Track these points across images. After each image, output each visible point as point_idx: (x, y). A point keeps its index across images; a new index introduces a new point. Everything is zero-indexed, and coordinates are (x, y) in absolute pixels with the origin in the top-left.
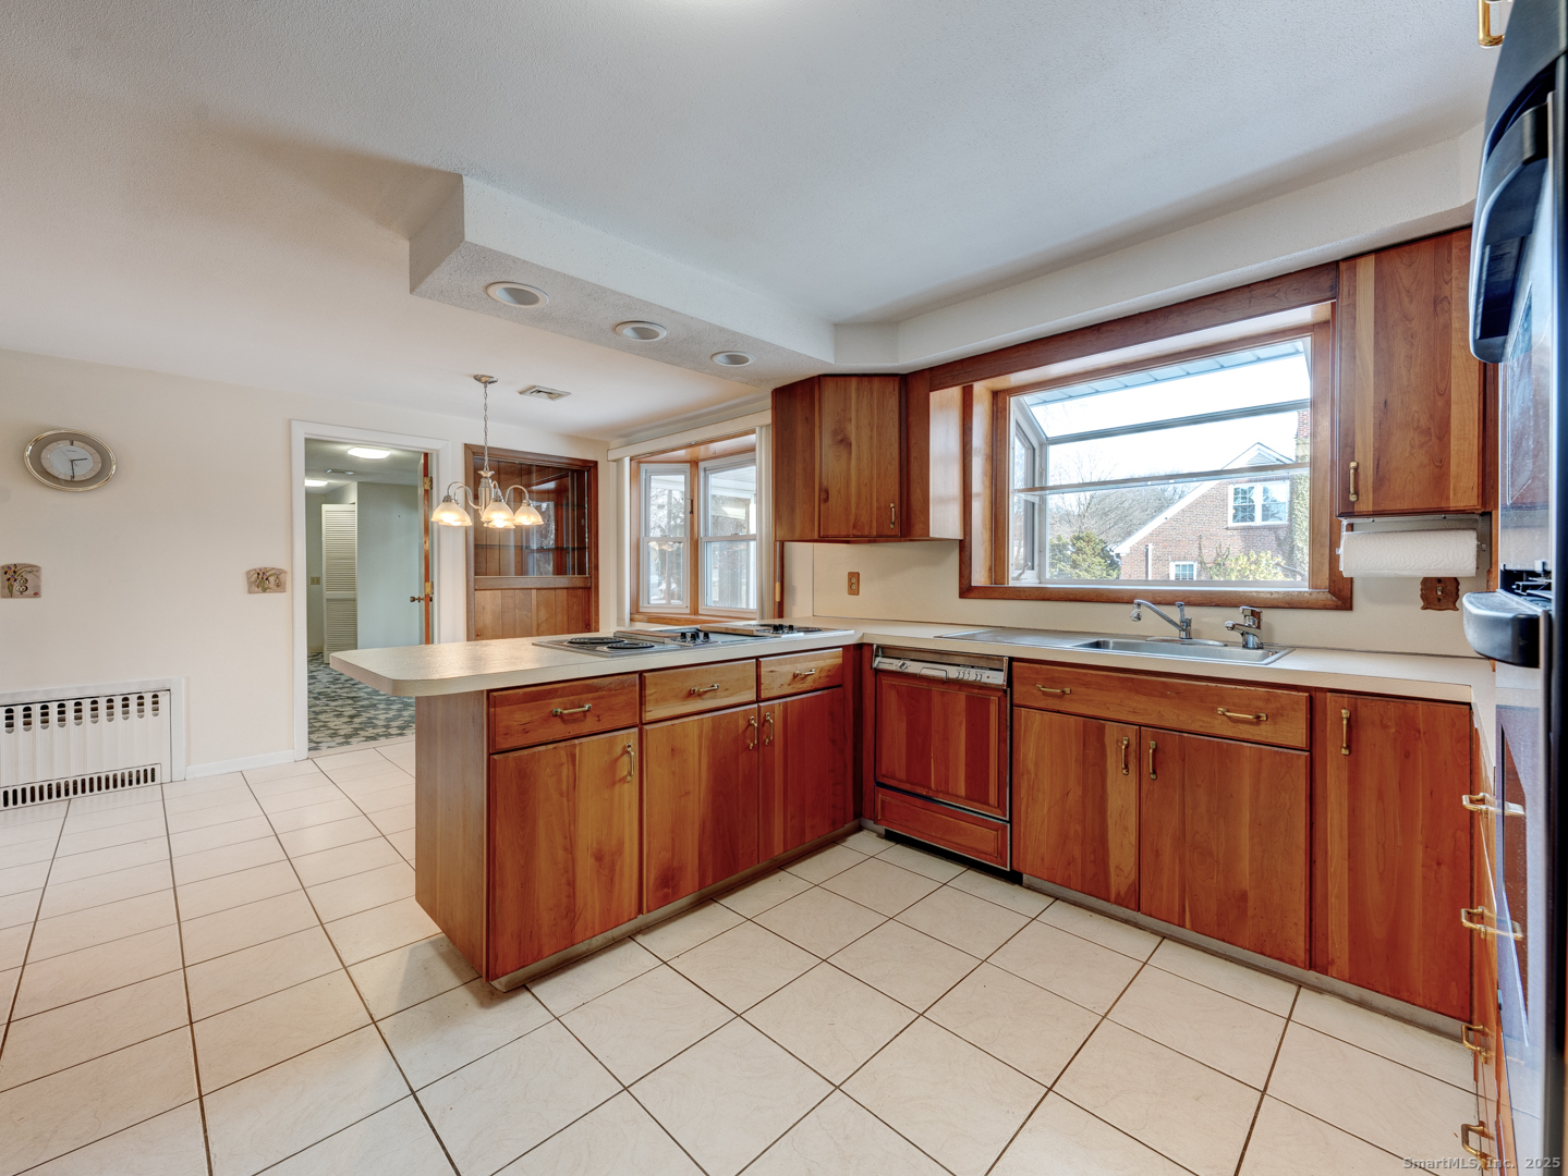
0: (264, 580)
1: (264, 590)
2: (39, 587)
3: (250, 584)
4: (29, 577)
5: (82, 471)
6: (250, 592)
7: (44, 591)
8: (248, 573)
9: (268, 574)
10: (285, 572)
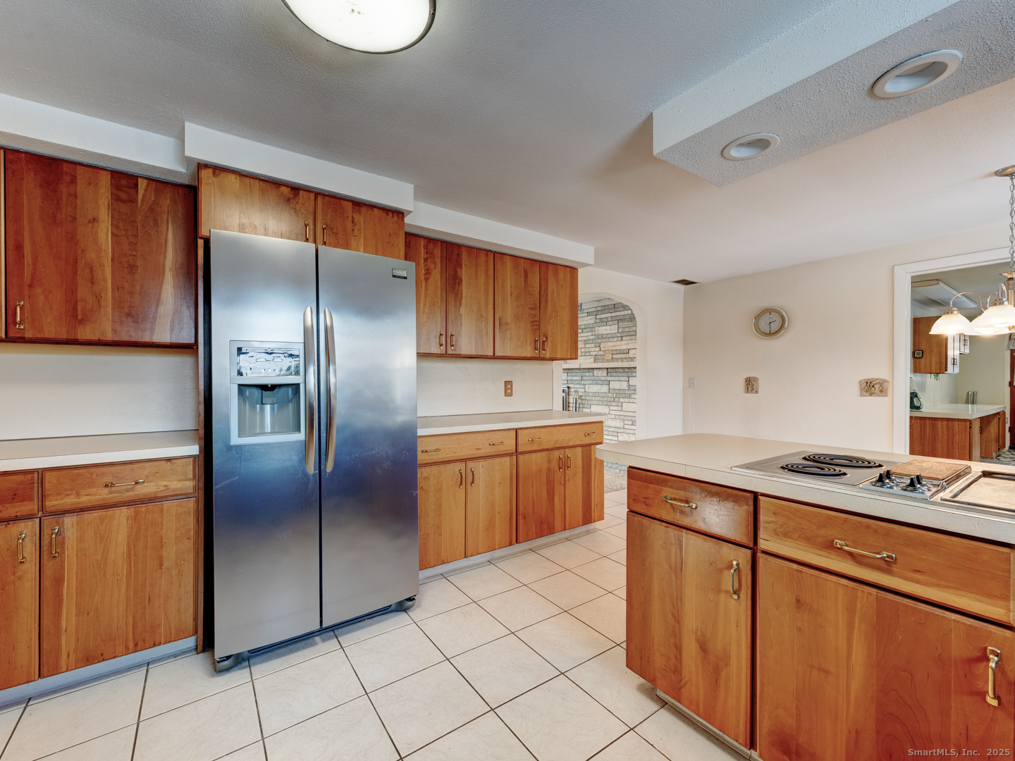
0: (871, 387)
1: (871, 395)
2: (757, 388)
3: (862, 389)
4: (754, 383)
5: (775, 327)
6: (861, 396)
7: (760, 390)
8: (860, 382)
9: (874, 383)
10: (888, 382)
